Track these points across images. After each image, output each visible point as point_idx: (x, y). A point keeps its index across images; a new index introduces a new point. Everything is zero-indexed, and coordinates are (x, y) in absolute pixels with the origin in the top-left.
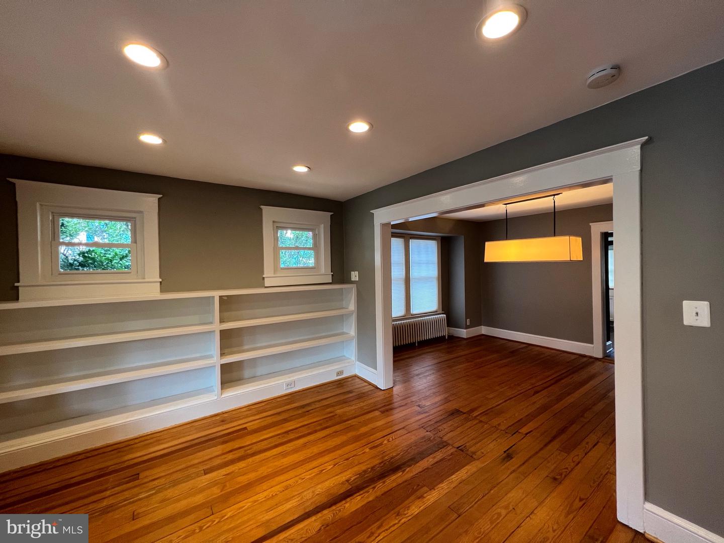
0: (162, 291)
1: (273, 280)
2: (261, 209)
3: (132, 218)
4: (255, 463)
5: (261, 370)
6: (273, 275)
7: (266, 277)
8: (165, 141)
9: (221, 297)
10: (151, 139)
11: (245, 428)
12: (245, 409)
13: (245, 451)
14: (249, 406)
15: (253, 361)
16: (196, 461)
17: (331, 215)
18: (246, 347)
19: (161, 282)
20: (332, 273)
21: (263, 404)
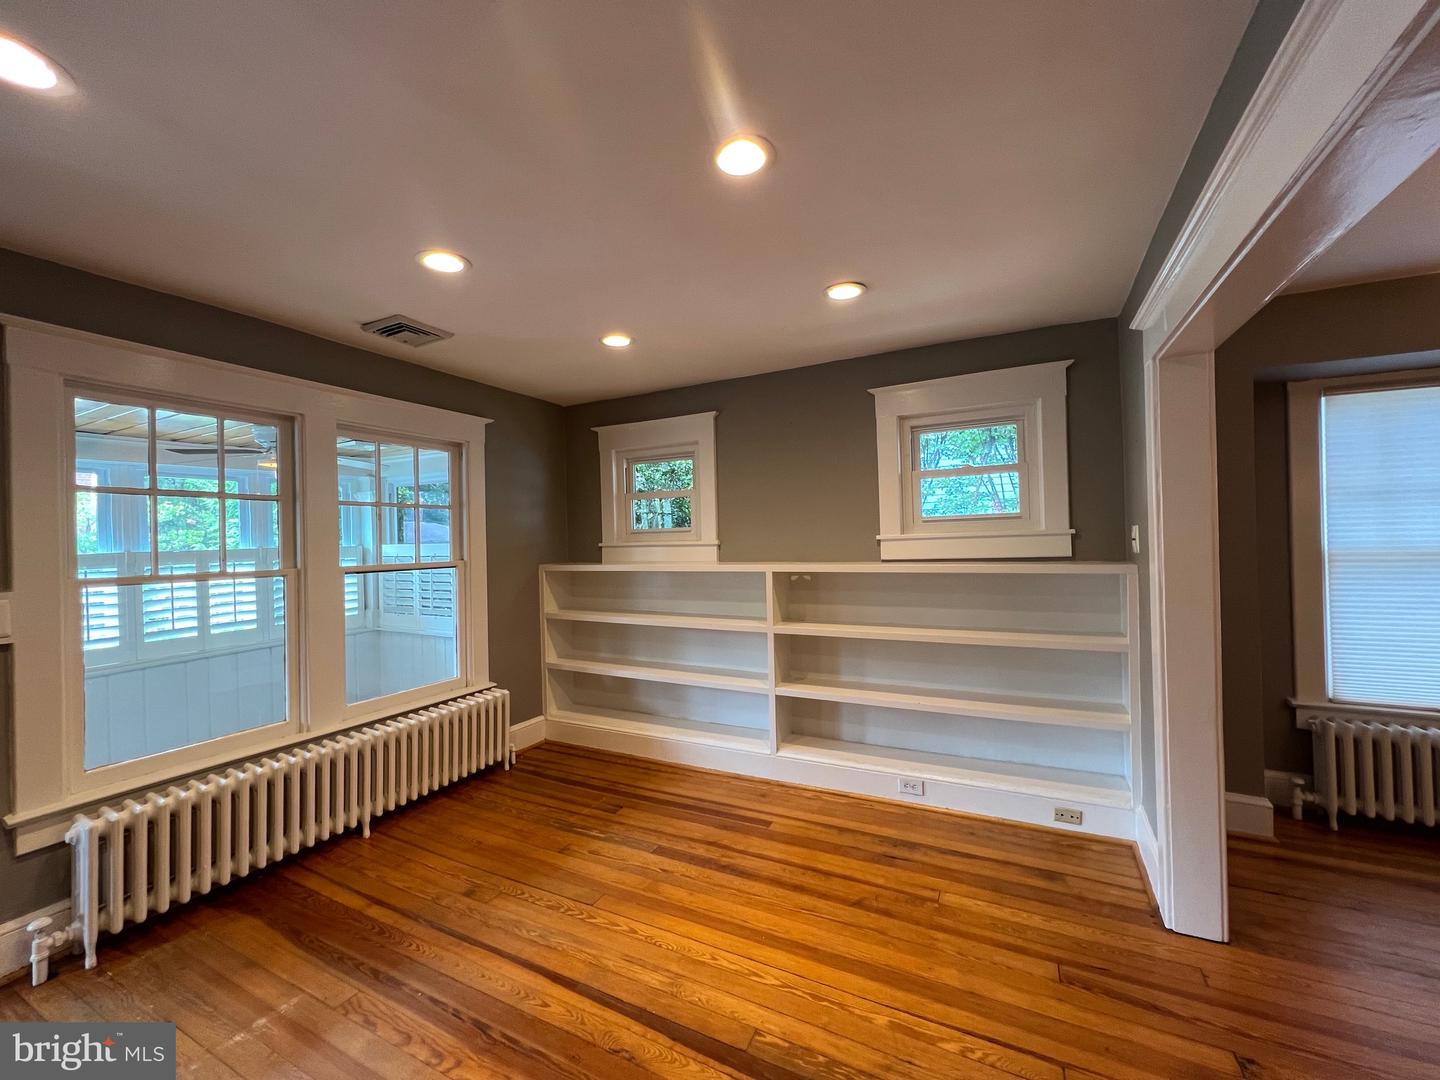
0: (721, 559)
1: (898, 547)
2: (873, 396)
3: (690, 452)
4: (707, 882)
5: (875, 734)
6: (898, 535)
7: (885, 540)
8: (633, 341)
9: (775, 575)
10: (617, 341)
11: (769, 823)
12: (809, 794)
13: (723, 856)
14: (821, 792)
15: (860, 710)
16: (670, 830)
17: (1068, 369)
18: (844, 678)
19: (719, 546)
20: (1073, 531)
21: (844, 801)
